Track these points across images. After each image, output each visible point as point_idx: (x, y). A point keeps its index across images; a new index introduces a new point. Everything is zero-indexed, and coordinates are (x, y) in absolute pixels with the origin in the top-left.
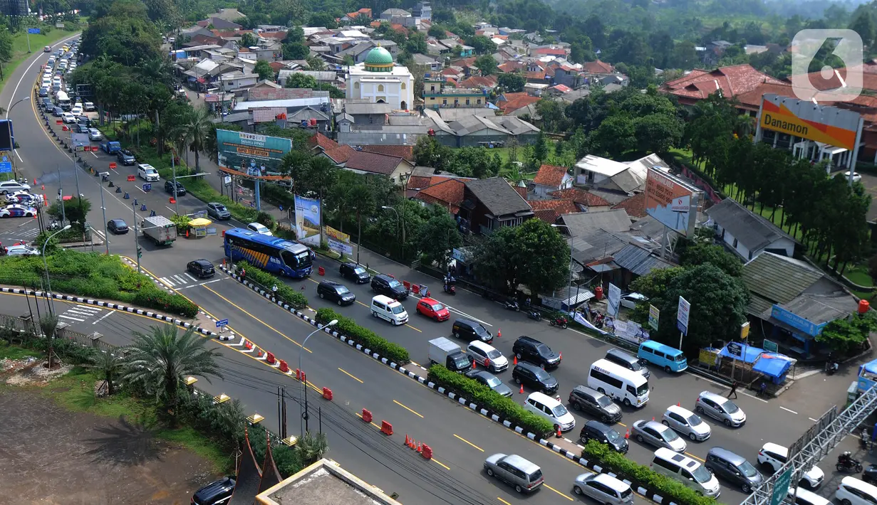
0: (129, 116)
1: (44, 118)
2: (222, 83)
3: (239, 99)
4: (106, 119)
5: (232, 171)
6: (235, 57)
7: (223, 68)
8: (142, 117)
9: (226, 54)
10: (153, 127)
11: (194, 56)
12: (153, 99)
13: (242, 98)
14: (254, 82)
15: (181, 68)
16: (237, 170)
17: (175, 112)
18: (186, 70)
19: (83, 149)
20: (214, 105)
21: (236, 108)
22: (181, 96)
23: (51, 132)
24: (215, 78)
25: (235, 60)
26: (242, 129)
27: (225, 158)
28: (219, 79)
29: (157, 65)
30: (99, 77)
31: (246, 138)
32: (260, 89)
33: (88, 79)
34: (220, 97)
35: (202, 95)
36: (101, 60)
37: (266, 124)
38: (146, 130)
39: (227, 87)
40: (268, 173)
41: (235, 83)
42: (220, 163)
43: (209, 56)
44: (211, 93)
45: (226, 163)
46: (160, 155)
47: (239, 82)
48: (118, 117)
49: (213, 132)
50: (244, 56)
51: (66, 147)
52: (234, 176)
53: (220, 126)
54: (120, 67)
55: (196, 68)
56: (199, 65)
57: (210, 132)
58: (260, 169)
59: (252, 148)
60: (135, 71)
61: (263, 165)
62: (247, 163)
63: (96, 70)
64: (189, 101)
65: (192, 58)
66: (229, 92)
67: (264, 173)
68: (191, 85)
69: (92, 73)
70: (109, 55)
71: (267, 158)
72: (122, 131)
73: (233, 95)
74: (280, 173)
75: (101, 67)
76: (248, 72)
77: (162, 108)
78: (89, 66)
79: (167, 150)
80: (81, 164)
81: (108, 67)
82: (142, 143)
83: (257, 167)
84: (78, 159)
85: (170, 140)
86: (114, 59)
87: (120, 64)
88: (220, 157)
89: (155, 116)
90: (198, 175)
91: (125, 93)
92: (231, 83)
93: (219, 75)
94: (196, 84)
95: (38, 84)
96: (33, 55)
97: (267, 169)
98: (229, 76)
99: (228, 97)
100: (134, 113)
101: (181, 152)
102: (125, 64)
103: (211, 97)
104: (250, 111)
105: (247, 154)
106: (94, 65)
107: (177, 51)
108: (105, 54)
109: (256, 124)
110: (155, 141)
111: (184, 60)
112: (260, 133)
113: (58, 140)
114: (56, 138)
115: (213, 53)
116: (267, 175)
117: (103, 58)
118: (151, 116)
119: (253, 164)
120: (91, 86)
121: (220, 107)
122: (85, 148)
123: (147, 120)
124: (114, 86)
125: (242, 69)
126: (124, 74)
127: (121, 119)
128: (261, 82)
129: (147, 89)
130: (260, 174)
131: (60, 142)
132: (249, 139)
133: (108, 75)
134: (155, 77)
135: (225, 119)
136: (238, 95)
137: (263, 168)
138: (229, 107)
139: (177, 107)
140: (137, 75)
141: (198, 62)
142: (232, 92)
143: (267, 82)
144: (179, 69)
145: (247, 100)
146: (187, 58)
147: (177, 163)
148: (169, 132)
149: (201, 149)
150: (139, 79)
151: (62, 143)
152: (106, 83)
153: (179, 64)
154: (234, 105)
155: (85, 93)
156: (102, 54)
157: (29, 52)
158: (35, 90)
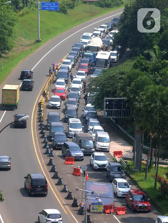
1: (47, 153)
19: (101, 209)
23: (55, 177)
30: (140, 87)
33: (123, 89)
36: (148, 57)
51: (75, 205)
63: (138, 75)
69: (131, 78)
75: (145, 69)
78: (128, 67)
81: (156, 69)
95: (44, 94)
106: (135, 66)
108: (156, 47)
113: (64, 191)
114: (61, 187)
117: (152, 54)
120: (128, 101)
122: (106, 208)
131: (66, 194)
151: (69, 197)
152: (152, 98)
155: (116, 113)
156: (151, 47)
157: (38, 41)
158: (40, 104)
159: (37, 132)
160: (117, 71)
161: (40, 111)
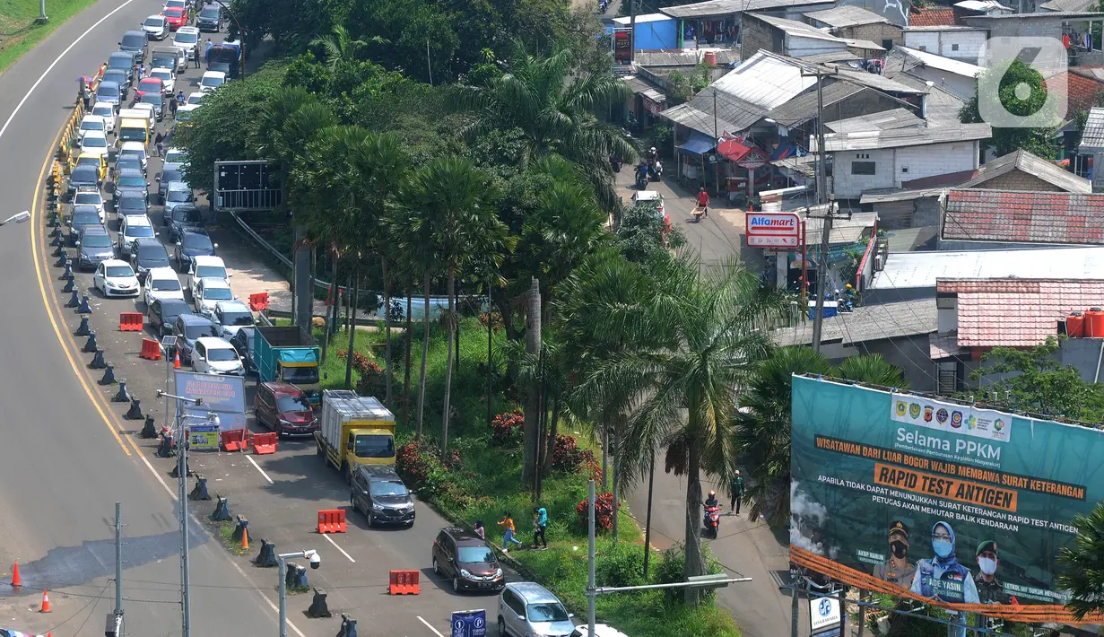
0: (417, 302)
1: (73, 303)
2: (827, 163)
3: (898, 238)
4: (319, 313)
5: (847, 573)
6: (888, 44)
7: (834, 94)
8: (469, 309)
9: (851, 31)
10: (513, 354)
11: (711, 42)
12: (527, 229)
13: (911, 235)
14: (964, 161)
15: (652, 94)
16: (867, 568)
17: (614, 290)
18: (674, 100)
19: (215, 441)
20: (782, 264)
21: (882, 281)
22: (643, 218)
23: (97, 364)
24: (797, 140)
25: (891, 63)
26: (901, 379)
27: (817, 510)
28: (813, 145)
29: (548, 80)
30: (308, 129)
31: (920, 421)
32: (994, 193)
33: (263, 135)
34: (814, 225)
35: (735, 218)
36: (321, 54)
37: (1018, 359)
38: (482, 369)
39: (846, 182)
40: (1011, 588)
41: (882, 164)
42: (795, 533)
43: (777, 43)
44: (771, 208)
45: (823, 534)
46: (534, 479)
47: (902, 160)
48: (371, 305)
49: (774, 388)
50: (931, 41)
51: (148, 432)
52: (853, 595)
53: (810, 359)
54: (394, 88)
55: (715, 92)
56: (729, 83)
57: (763, 390)
58: (975, 569)
59: (941, 469)
60: (457, 104)
61: (988, 551)
62: (916, 540)
63: (300, 100)
64: (677, 242)
65: (705, 50)
66: (852, 205)
67: (988, 588)
68: (689, 172)
69: (281, 109)
70: (354, 33)
71: (1011, 520)
72: (382, 366)
73: (870, 220)
74: (1067, 595)
75: (317, 86)
76: (941, 117)
77: (561, 271)
78: (270, 80)
79: (565, 460)
80: (200, 505)
81: (345, 85)
82: (459, 427)
83: (964, 559)
84: (190, 484)
85: (583, 417)
86: (372, 53)
87: (398, 75)
88: (797, 505)
89: (525, 308)
90: (694, 581)
91: (409, 199)
92: (863, 164)
93: (814, 126)
94: (708, 166)
95: (61, 156)
96: (51, 34)
97: (1009, 571)
98: (856, 134)
99: (848, 229)
100: (439, 291)
101: (623, 474)
102: (416, 72)
103: (774, 225)
104: (945, 295)
105: (917, 500)
106: (291, 79)
107: (639, 19)
108: (340, 30)
109: (969, 356)
110: (514, 416)
111: (665, 58)
112: (985, 402)
113: (120, 398)
114: (113, 390)
115: (791, 27)
116: (1006, 600)
117: (330, 46)
118: (509, 305)
119: (943, 547)
120: (274, 168)
121: (812, 275)
122: (227, 437)
123: (490, 324)
124: (365, 169)
125: (915, 103)
126: (409, 120)
127: (379, 317)
128: (1000, 164)
129: (500, 181)
130: (972, 595)
131: (126, 407)
132: (934, 424)
133: (346, 121)
134: (540, 132)
135: (831, 329)
136: (892, 220)
137: (987, 565)
138: (850, 274)
139: (621, 268)
140: (468, 122)
141: (728, 68)
142: (868, 208)
143: (1030, 162)
144: (640, 99)
145: (931, 245)
146: (677, 47)
147: (605, 521)
148: (581, 378)
149: (716, 464)
150: (470, 138)
151: (134, 414)
152: (335, 157)
153: (642, 75)
154: (876, 267)
155: (246, 200)
156: (327, 30)
157: (40, 22)
158: (50, 182)
159: (47, 251)
160: (245, 92)
161: (52, 198)
